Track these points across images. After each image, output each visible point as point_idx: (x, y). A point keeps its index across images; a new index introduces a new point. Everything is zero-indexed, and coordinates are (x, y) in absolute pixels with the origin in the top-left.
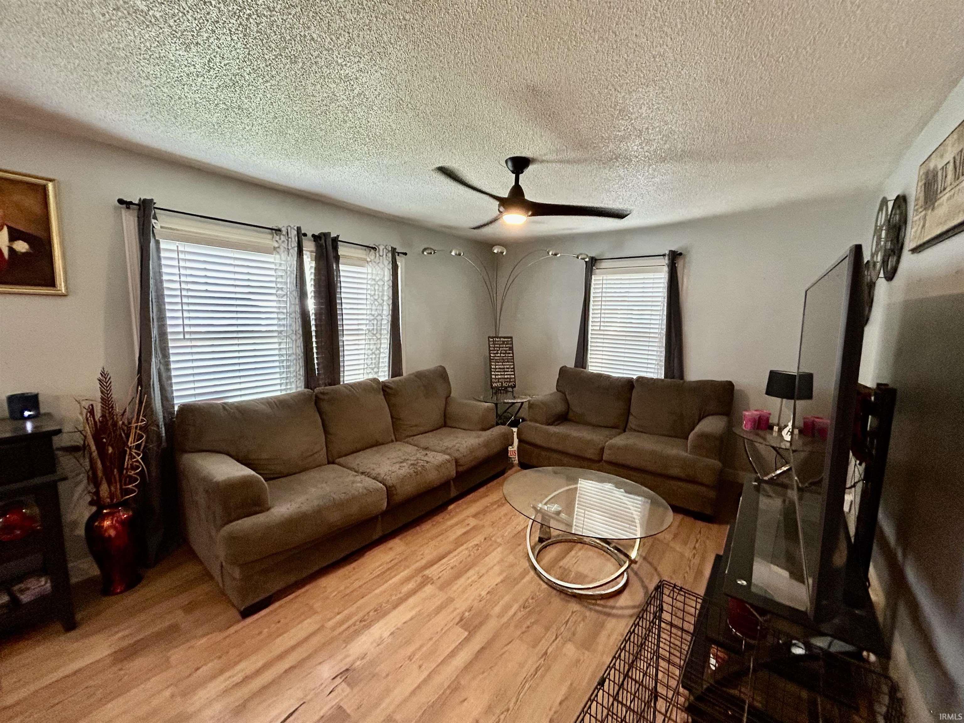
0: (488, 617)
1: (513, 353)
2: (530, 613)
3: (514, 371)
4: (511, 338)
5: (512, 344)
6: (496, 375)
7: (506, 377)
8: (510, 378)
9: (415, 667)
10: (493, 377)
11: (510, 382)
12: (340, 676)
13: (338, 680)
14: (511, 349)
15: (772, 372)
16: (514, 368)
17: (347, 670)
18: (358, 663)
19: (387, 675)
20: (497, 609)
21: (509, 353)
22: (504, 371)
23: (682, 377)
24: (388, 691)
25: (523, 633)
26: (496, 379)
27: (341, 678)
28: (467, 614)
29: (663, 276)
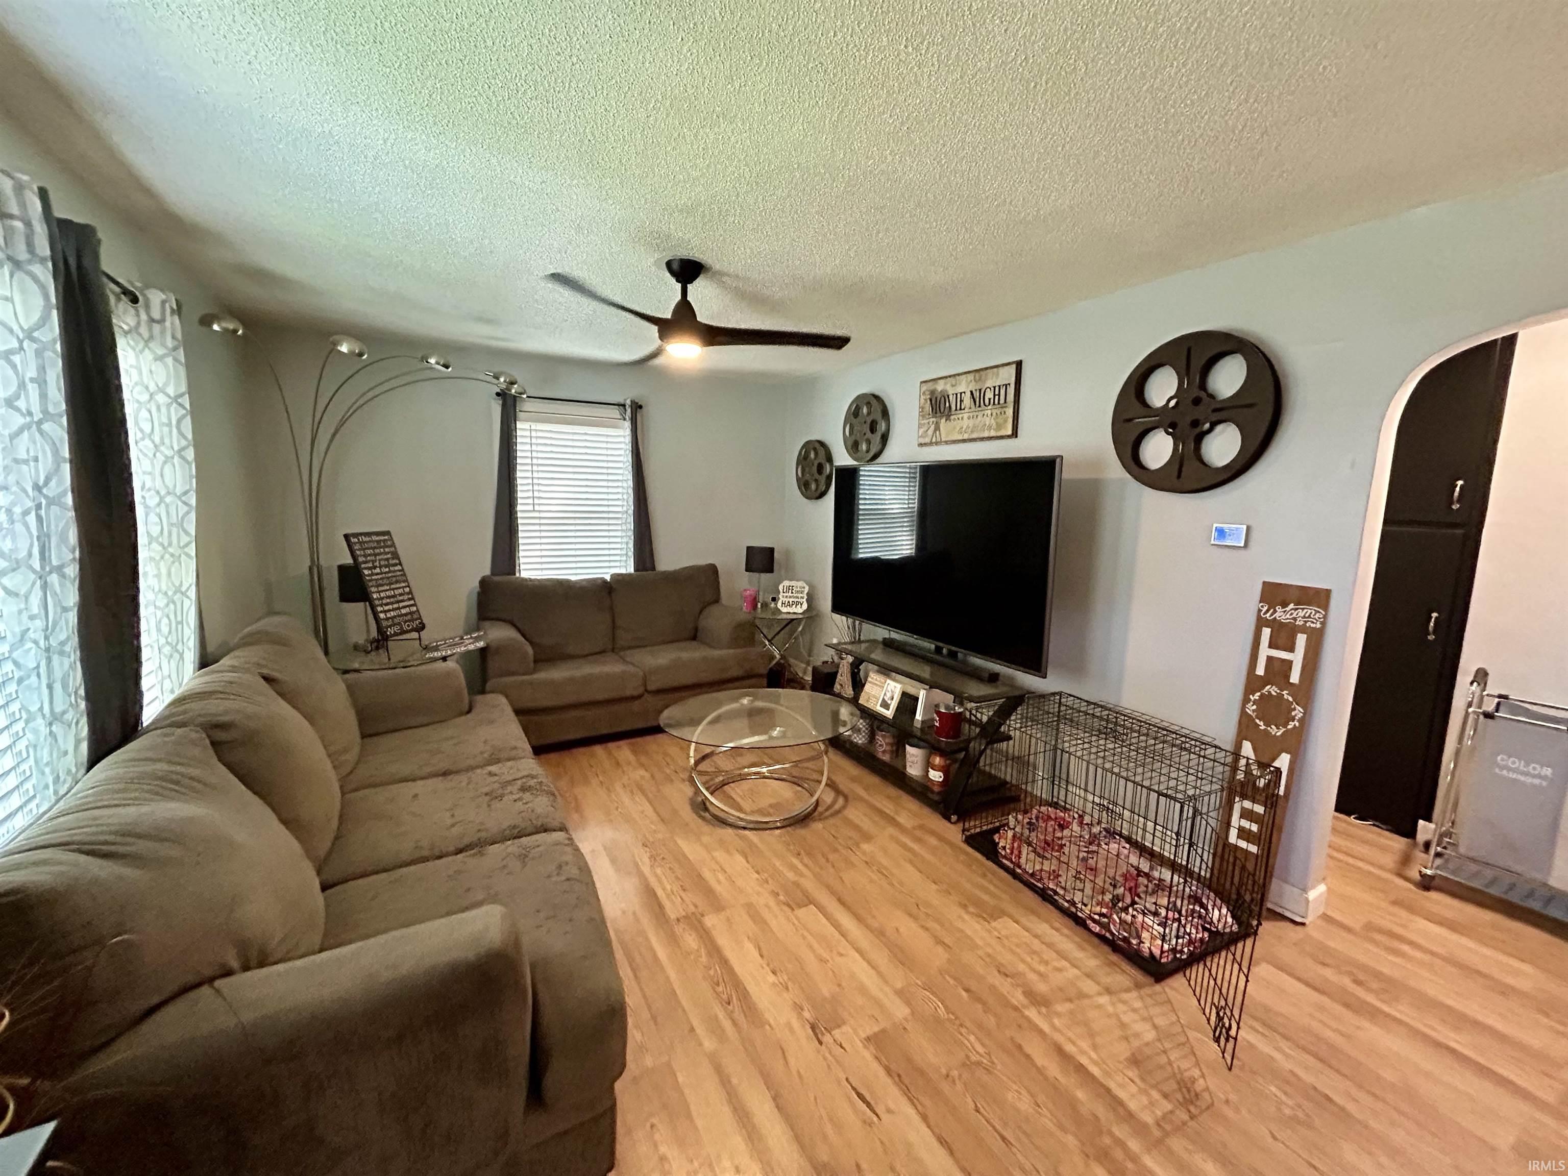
0: (797, 884)
1: (400, 564)
2: (809, 854)
3: (413, 599)
4: (388, 533)
5: (393, 545)
6: (385, 612)
7: (404, 611)
8: (411, 613)
9: (838, 959)
10: (382, 616)
11: (412, 620)
12: (820, 1036)
13: (827, 1038)
14: (395, 555)
15: (750, 549)
16: (410, 593)
17: (813, 1028)
18: (807, 1014)
19: (839, 985)
20: (791, 875)
21: (396, 565)
22: (398, 602)
23: (653, 569)
24: (863, 990)
25: (833, 866)
26: (387, 619)
27: (823, 1034)
28: (782, 898)
29: (622, 435)
